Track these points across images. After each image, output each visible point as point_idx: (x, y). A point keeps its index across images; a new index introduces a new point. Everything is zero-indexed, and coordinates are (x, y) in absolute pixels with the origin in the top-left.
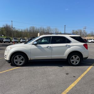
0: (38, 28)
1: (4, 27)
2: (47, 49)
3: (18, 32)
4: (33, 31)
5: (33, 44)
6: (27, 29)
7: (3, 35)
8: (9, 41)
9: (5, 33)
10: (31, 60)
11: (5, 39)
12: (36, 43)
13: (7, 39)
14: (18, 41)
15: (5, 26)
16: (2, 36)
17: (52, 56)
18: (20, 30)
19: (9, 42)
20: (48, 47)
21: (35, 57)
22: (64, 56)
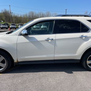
0: (37, 14)
1: (3, 13)
2: (47, 43)
3: (17, 17)
4: (33, 17)
5: (21, 35)
6: (26, 14)
7: (3, 20)
8: (7, 26)
9: (4, 18)
10: (18, 62)
11: (2, 24)
12: (25, 32)
13: (4, 25)
14: (16, 27)
15: (4, 11)
16: (1, 22)
17: (56, 56)
18: (19, 16)
19: (7, 28)
20: (47, 40)
21: (26, 57)
22: (76, 55)
